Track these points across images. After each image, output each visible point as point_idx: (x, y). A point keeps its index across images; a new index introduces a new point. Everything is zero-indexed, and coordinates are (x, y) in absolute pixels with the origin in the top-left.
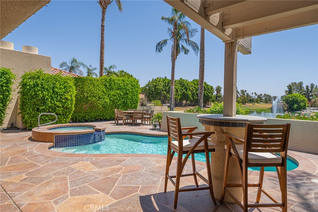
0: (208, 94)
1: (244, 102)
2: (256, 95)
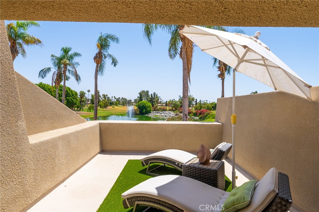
0: (73, 100)
1: (106, 106)
2: (115, 98)
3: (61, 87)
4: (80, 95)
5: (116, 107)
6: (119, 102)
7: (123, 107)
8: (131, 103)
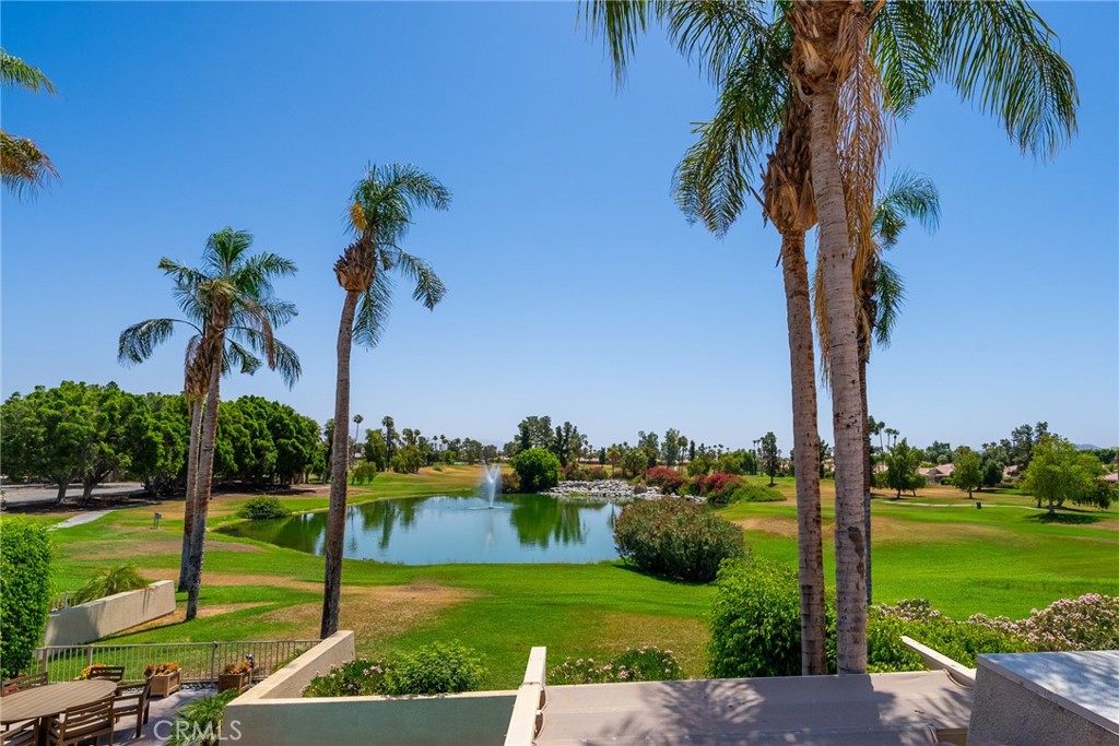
0: (301, 447)
1: (413, 467)
2: (445, 442)
3: (261, 407)
4: (326, 433)
5: (447, 469)
6: (458, 454)
7: (468, 467)
8: (495, 455)
